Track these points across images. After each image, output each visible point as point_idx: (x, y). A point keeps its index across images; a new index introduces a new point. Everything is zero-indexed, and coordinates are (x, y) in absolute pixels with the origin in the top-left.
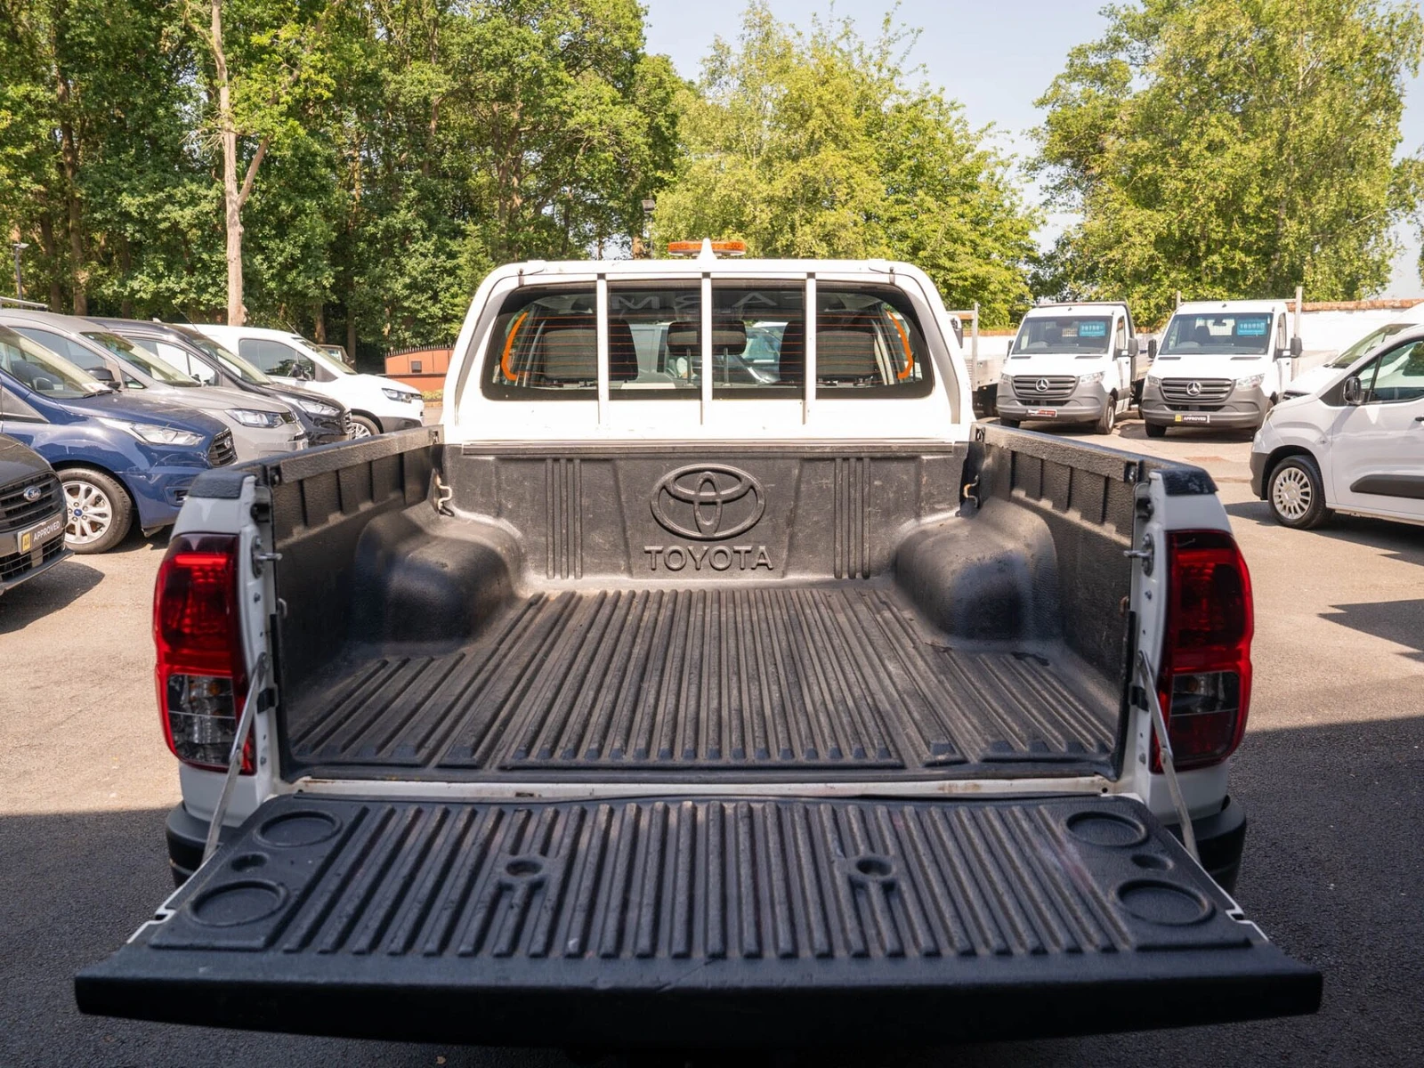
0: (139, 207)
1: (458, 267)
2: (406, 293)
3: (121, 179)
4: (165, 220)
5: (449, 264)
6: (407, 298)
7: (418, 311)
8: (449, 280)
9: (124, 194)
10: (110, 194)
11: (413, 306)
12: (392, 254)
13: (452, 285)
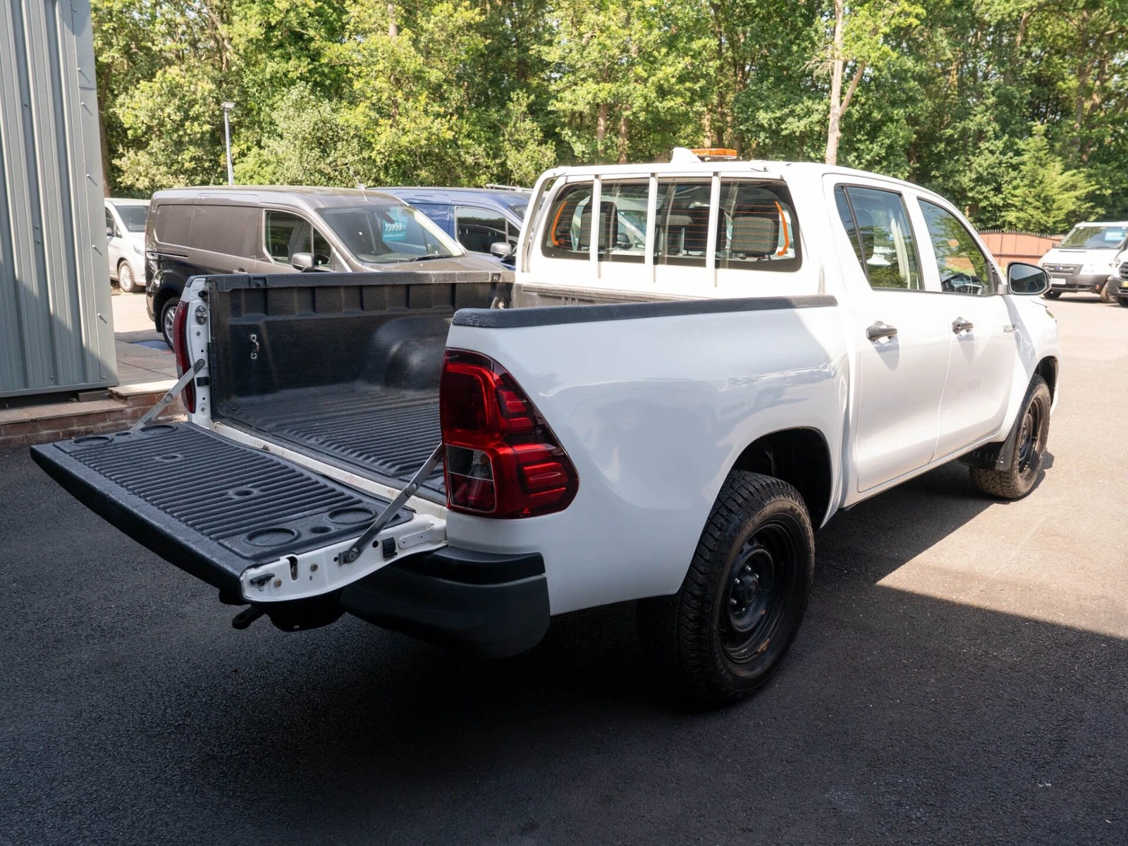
0: (769, 120)
1: (1024, 163)
2: (972, 185)
3: (761, 100)
4: (786, 129)
5: (1014, 161)
6: (972, 189)
7: (981, 200)
8: (1013, 174)
9: (761, 111)
10: (752, 112)
11: (977, 196)
12: (966, 153)
13: (1015, 178)
